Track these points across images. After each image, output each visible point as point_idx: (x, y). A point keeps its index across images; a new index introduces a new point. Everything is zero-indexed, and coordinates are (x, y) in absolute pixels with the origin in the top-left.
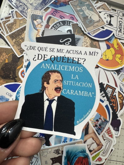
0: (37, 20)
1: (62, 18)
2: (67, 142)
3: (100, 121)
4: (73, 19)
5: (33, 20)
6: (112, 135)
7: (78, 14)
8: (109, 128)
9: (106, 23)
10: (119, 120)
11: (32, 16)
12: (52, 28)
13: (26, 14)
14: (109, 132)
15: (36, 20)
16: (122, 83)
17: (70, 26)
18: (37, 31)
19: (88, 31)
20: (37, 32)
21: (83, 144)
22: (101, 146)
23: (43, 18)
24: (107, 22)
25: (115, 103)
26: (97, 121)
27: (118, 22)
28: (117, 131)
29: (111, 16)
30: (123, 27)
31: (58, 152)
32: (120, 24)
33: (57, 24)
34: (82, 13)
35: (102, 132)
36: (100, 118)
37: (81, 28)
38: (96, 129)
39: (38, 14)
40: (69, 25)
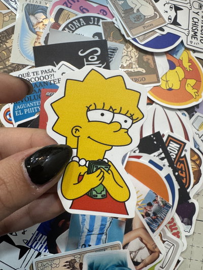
0: (36, 15)
1: (84, 10)
2: (90, 246)
3: (155, 206)
4: (105, 13)
5: (29, 15)
6: (178, 232)
7: (114, 4)
8: (173, 219)
9: (167, 21)
10: (193, 204)
11: (28, 7)
12: (64, 29)
13: (16, 3)
14: (172, 226)
15: (33, 14)
16: (197, 132)
17: (100, 26)
18: (37, 34)
19: (133, 35)
20: (36, 36)
21: (122, 249)
22: (157, 254)
23: (48, 11)
24: (169, 19)
25: (185, 171)
26: (150, 205)
27: (191, 20)
28: (188, 224)
29: (177, 9)
30: (200, 28)
31: (73, 266)
32: (195, 22)
33: (74, 22)
34: (123, 2)
35: (159, 226)
36: (155, 200)
37: (120, 30)
38: (146, 221)
39: (38, 4)
40: (97, 25)
